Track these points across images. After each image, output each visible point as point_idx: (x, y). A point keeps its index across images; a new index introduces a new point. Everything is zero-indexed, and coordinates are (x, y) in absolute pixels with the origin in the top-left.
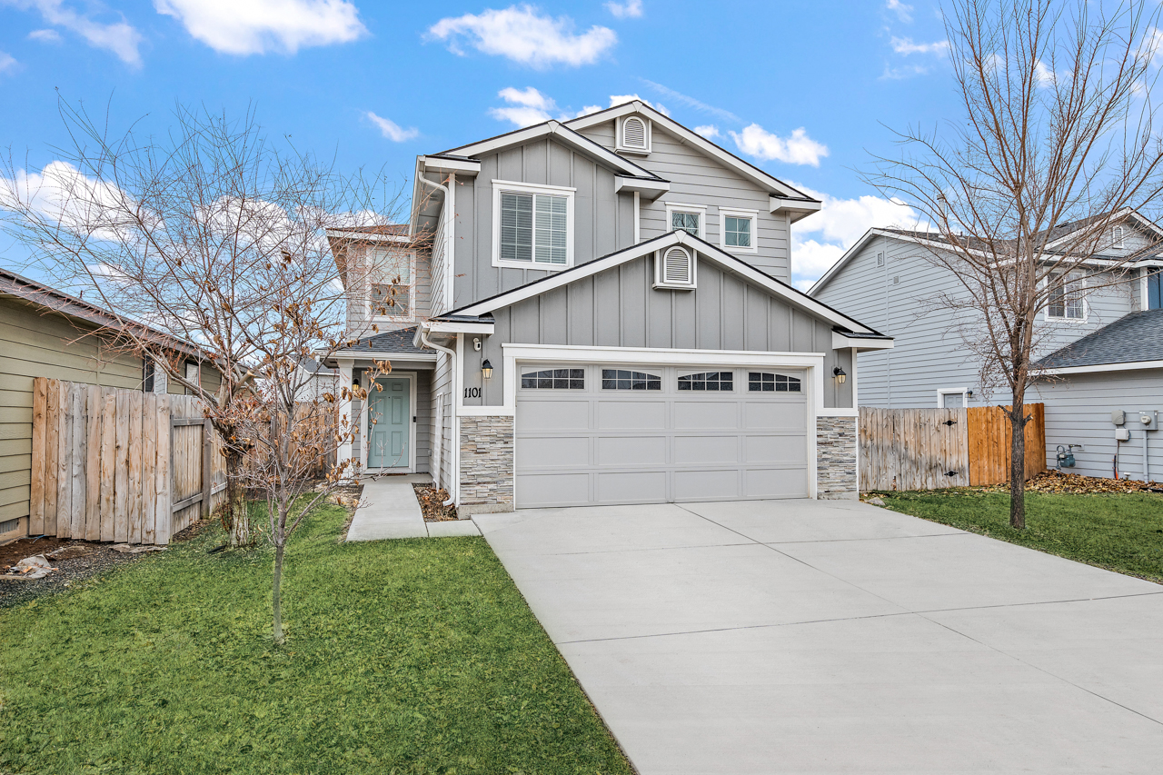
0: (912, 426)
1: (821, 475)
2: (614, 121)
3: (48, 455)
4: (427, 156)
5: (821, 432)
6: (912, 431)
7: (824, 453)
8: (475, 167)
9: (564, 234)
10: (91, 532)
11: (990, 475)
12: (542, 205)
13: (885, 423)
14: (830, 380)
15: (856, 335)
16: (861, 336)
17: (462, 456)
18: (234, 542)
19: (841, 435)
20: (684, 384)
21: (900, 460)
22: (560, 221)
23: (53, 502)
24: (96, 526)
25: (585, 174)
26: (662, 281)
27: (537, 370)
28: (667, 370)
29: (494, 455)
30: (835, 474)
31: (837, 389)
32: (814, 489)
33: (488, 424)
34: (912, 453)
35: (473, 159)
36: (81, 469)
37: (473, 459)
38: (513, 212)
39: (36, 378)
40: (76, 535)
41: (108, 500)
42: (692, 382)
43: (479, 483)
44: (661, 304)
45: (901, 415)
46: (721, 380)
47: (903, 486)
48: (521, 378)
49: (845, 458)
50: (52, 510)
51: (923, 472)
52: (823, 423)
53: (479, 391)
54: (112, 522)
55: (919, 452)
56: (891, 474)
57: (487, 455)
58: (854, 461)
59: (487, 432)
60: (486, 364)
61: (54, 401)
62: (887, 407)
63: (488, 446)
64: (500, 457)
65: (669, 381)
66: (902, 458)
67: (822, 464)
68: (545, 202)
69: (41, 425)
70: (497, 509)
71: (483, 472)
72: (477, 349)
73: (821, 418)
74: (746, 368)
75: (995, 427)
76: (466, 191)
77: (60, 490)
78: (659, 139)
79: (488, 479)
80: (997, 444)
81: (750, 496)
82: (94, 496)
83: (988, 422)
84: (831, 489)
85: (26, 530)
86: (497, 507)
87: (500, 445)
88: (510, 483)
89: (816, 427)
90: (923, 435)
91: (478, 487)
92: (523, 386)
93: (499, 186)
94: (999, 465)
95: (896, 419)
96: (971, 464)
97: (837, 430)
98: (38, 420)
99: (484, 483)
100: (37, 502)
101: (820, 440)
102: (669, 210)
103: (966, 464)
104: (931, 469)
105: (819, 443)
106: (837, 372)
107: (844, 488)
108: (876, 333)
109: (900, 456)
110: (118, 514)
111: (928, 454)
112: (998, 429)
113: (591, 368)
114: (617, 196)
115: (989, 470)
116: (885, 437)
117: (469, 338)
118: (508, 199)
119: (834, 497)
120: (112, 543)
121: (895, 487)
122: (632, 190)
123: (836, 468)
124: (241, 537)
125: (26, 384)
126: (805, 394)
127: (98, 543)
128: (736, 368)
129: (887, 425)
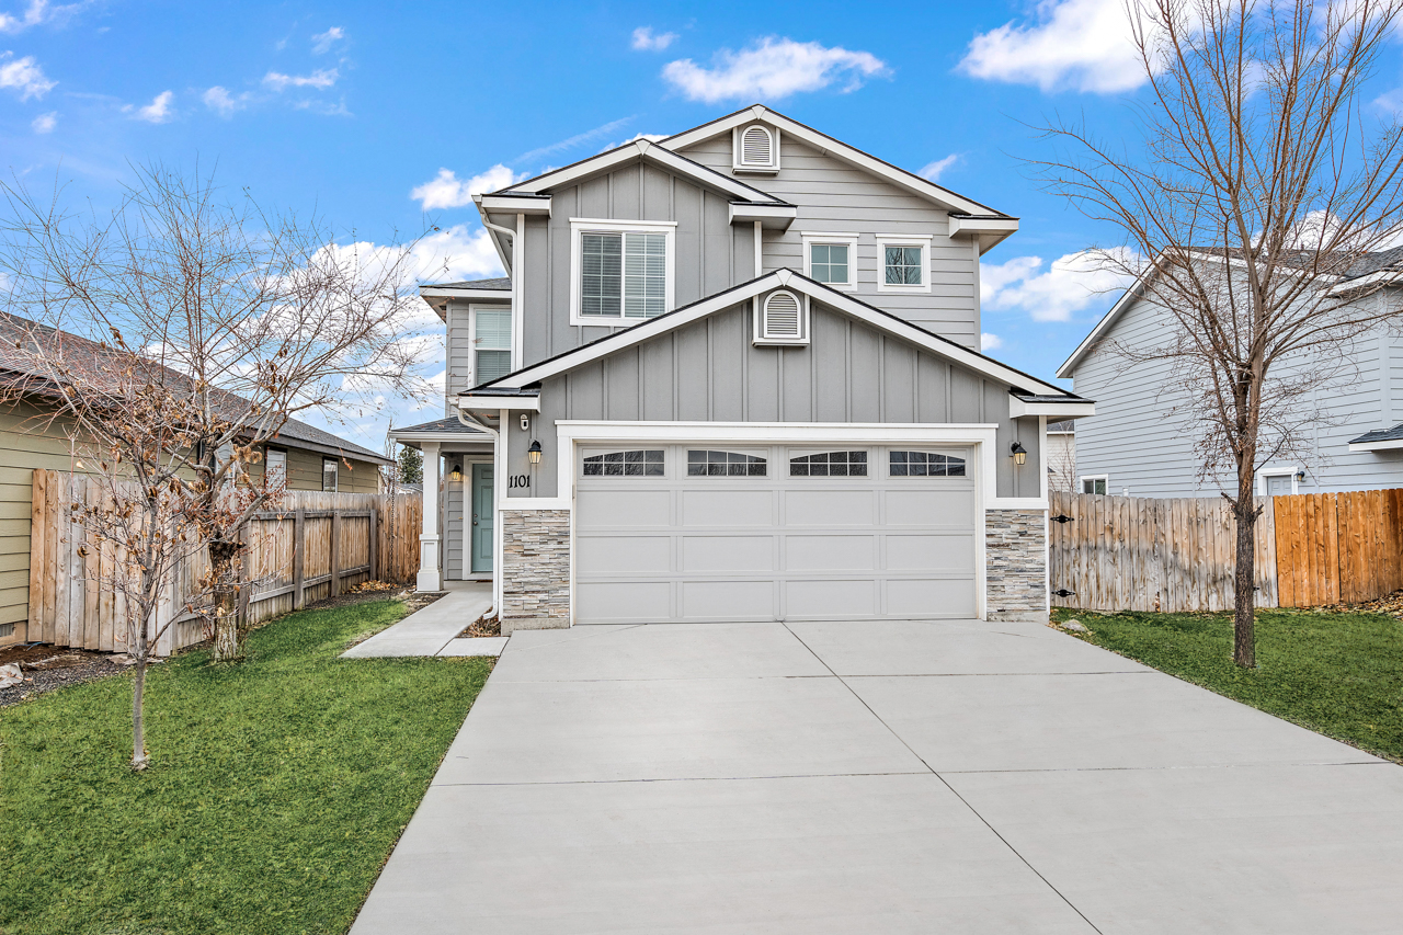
0: (1185, 522)
1: (992, 588)
2: (730, 133)
3: (47, 554)
4: (483, 195)
5: (992, 531)
6: (1185, 529)
7: (996, 558)
8: (545, 205)
9: (663, 281)
10: (90, 640)
11: (1312, 592)
12: (631, 246)
13: (1142, 518)
14: (1006, 460)
15: (1038, 399)
16: (1047, 400)
17: (506, 559)
18: (217, 655)
19: (1022, 534)
20: (798, 468)
21: (1166, 569)
22: (657, 266)
23: (52, 606)
24: (95, 634)
25: (690, 204)
26: (761, 336)
27: (604, 452)
28: (775, 450)
29: (545, 558)
30: (1013, 587)
31: (1016, 472)
32: (984, 608)
33: (538, 520)
34: (1184, 560)
35: (543, 194)
36: (80, 570)
37: (519, 562)
38: (596, 257)
39: (35, 469)
40: (75, 644)
41: (107, 605)
42: (810, 465)
43: (527, 592)
44: (764, 366)
45: (1168, 506)
46: (848, 462)
47: (1171, 606)
48: (582, 463)
49: (1028, 566)
50: (50, 614)
51: (1203, 586)
52: (995, 519)
53: (528, 480)
54: (111, 629)
55: (1197, 559)
56: (1152, 588)
57: (537, 557)
58: (1043, 570)
59: (537, 530)
60: (536, 446)
61: (52, 494)
62: (1146, 496)
63: (537, 547)
64: (552, 561)
65: (778, 465)
66: (1169, 567)
67: (994, 574)
68: (637, 241)
69: (40, 521)
70: (548, 624)
71: (532, 579)
72: (524, 428)
73: (993, 511)
74: (885, 446)
75: (1321, 523)
76: (538, 234)
77: (59, 593)
78: (790, 151)
79: (538, 588)
80: (1325, 547)
81: (892, 615)
82: (92, 599)
83: (1308, 516)
84: (1008, 607)
85: (24, 636)
86: (548, 623)
87: (553, 545)
88: (566, 593)
89: (985, 524)
90: (1202, 534)
91: (525, 598)
92: (586, 473)
93: (579, 226)
94: (1328, 578)
95: (1160, 512)
96: (1281, 577)
97: (1016, 528)
98: (36, 515)
99: (533, 592)
100: (36, 606)
101: (991, 540)
102: (806, 242)
103: (1272, 575)
104: (1215, 582)
105: (989, 546)
106: (1016, 448)
107: (1026, 607)
108: (1070, 395)
109: (1165, 564)
110: (117, 620)
111: (1211, 562)
112: (1326, 526)
113: (672, 450)
114: (731, 229)
115: (1311, 585)
116: (1142, 537)
117: (514, 415)
118: (590, 240)
119: (1011, 618)
120: (111, 653)
121: (1158, 607)
122: (751, 220)
123: (1014, 579)
124: (225, 649)
125: (24, 476)
126: (972, 480)
127: (97, 652)
128: (871, 446)
129: (1145, 521)
